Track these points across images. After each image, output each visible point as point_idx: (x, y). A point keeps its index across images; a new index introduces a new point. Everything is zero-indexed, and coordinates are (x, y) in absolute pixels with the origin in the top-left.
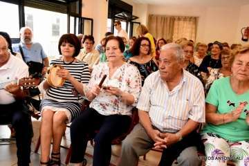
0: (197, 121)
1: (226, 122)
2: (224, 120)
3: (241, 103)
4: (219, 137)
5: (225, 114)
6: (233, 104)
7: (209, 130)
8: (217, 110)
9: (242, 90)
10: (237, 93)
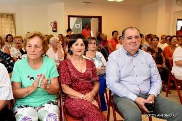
1: (30, 93)
3: (38, 76)
4: (27, 106)
5: (28, 87)
6: (33, 78)
7: (19, 103)
8: (22, 85)
9: (37, 66)
10: (35, 68)
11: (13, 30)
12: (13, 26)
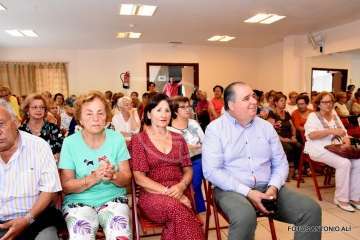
0: (50, 191)
1: (89, 186)
2: (86, 185)
3: (100, 159)
5: (85, 176)
6: (91, 163)
7: (70, 200)
8: (75, 173)
11: (65, 87)
12: (64, 80)
